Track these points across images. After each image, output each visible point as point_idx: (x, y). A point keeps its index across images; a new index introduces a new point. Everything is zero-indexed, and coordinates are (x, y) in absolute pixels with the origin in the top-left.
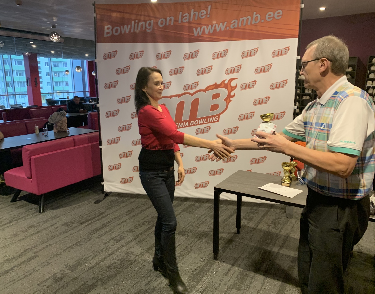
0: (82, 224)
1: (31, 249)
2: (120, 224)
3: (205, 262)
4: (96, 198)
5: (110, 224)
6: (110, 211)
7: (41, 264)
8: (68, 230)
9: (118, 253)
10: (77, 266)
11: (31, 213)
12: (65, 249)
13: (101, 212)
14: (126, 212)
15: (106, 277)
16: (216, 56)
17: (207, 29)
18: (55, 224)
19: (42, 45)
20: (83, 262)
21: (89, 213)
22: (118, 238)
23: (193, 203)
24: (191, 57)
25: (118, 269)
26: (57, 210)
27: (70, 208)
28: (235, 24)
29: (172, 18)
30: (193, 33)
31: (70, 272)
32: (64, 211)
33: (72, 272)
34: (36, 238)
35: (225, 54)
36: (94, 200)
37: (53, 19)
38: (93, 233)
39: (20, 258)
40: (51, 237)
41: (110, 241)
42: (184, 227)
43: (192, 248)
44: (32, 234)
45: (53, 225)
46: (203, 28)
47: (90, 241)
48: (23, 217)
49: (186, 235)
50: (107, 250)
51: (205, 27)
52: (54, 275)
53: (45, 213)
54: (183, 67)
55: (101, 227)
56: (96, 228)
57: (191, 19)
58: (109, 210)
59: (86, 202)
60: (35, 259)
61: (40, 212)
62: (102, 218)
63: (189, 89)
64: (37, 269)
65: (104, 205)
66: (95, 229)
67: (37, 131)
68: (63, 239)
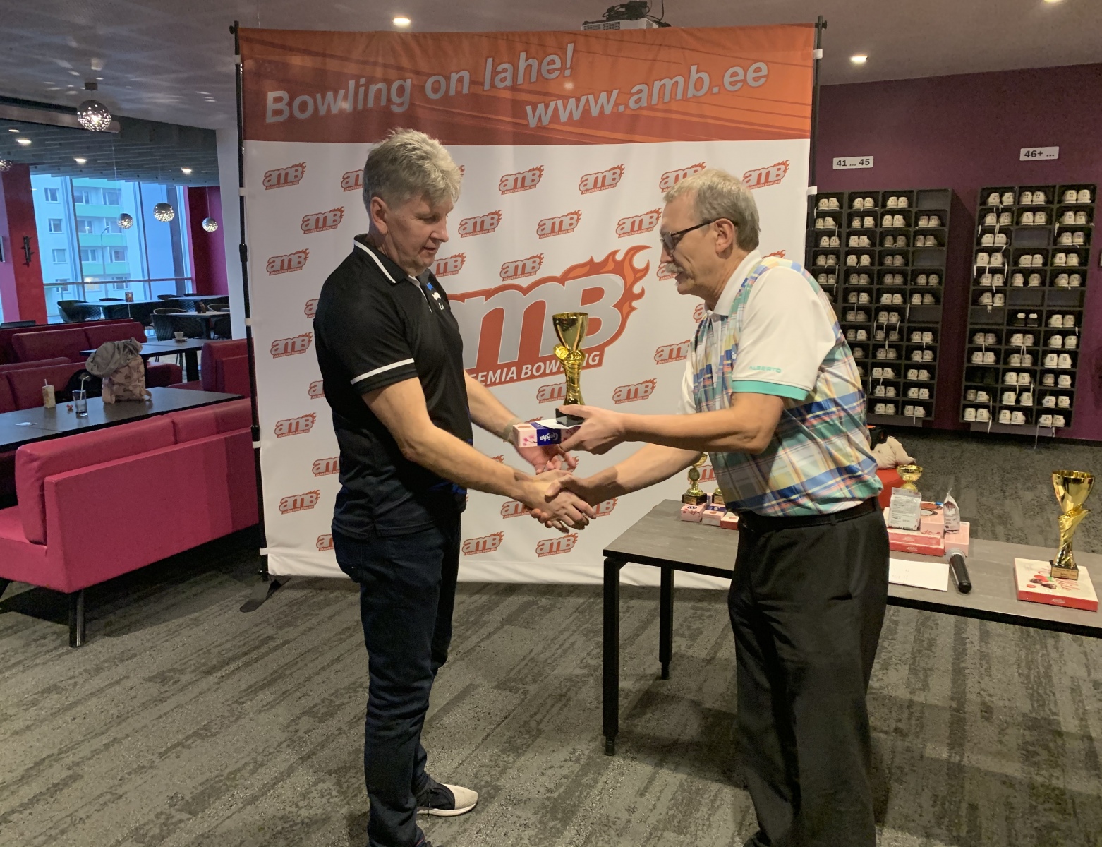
0: (209, 673)
1: (55, 758)
2: (323, 669)
3: (582, 762)
4: (245, 596)
5: (293, 669)
6: (291, 632)
7: (95, 799)
8: (168, 694)
9: (327, 752)
10: (207, 798)
11: (44, 648)
12: (164, 749)
13: (265, 636)
14: (341, 633)
15: (300, 825)
16: (591, 184)
17: (565, 107)
18: (125, 677)
19: (47, 140)
20: (225, 784)
21: (227, 641)
22: (323, 710)
23: (531, 598)
24: (519, 184)
25: (332, 797)
26: (126, 637)
27: (165, 629)
28: (642, 96)
29: (466, 74)
30: (526, 117)
31: (187, 816)
32: (149, 637)
33: (194, 818)
34: (68, 723)
35: (614, 179)
36: (237, 602)
37: (91, 65)
38: (245, 698)
39: (26, 787)
40: (115, 716)
41: (300, 718)
42: (514, 668)
43: (542, 726)
44: (53, 711)
45: (117, 682)
46: (552, 104)
47: (240, 722)
48: (19, 662)
49: (522, 690)
50: (292, 746)
51: (560, 103)
52: (137, 829)
53: (87, 648)
54: (498, 213)
55: (269, 679)
56: (252, 683)
57: (520, 81)
58: (286, 630)
59: (215, 608)
60: (74, 785)
61: (72, 643)
62: (267, 652)
63: (516, 274)
64: (82, 814)
65: (270, 615)
66: (250, 687)
67: (50, 400)
68: (155, 722)
